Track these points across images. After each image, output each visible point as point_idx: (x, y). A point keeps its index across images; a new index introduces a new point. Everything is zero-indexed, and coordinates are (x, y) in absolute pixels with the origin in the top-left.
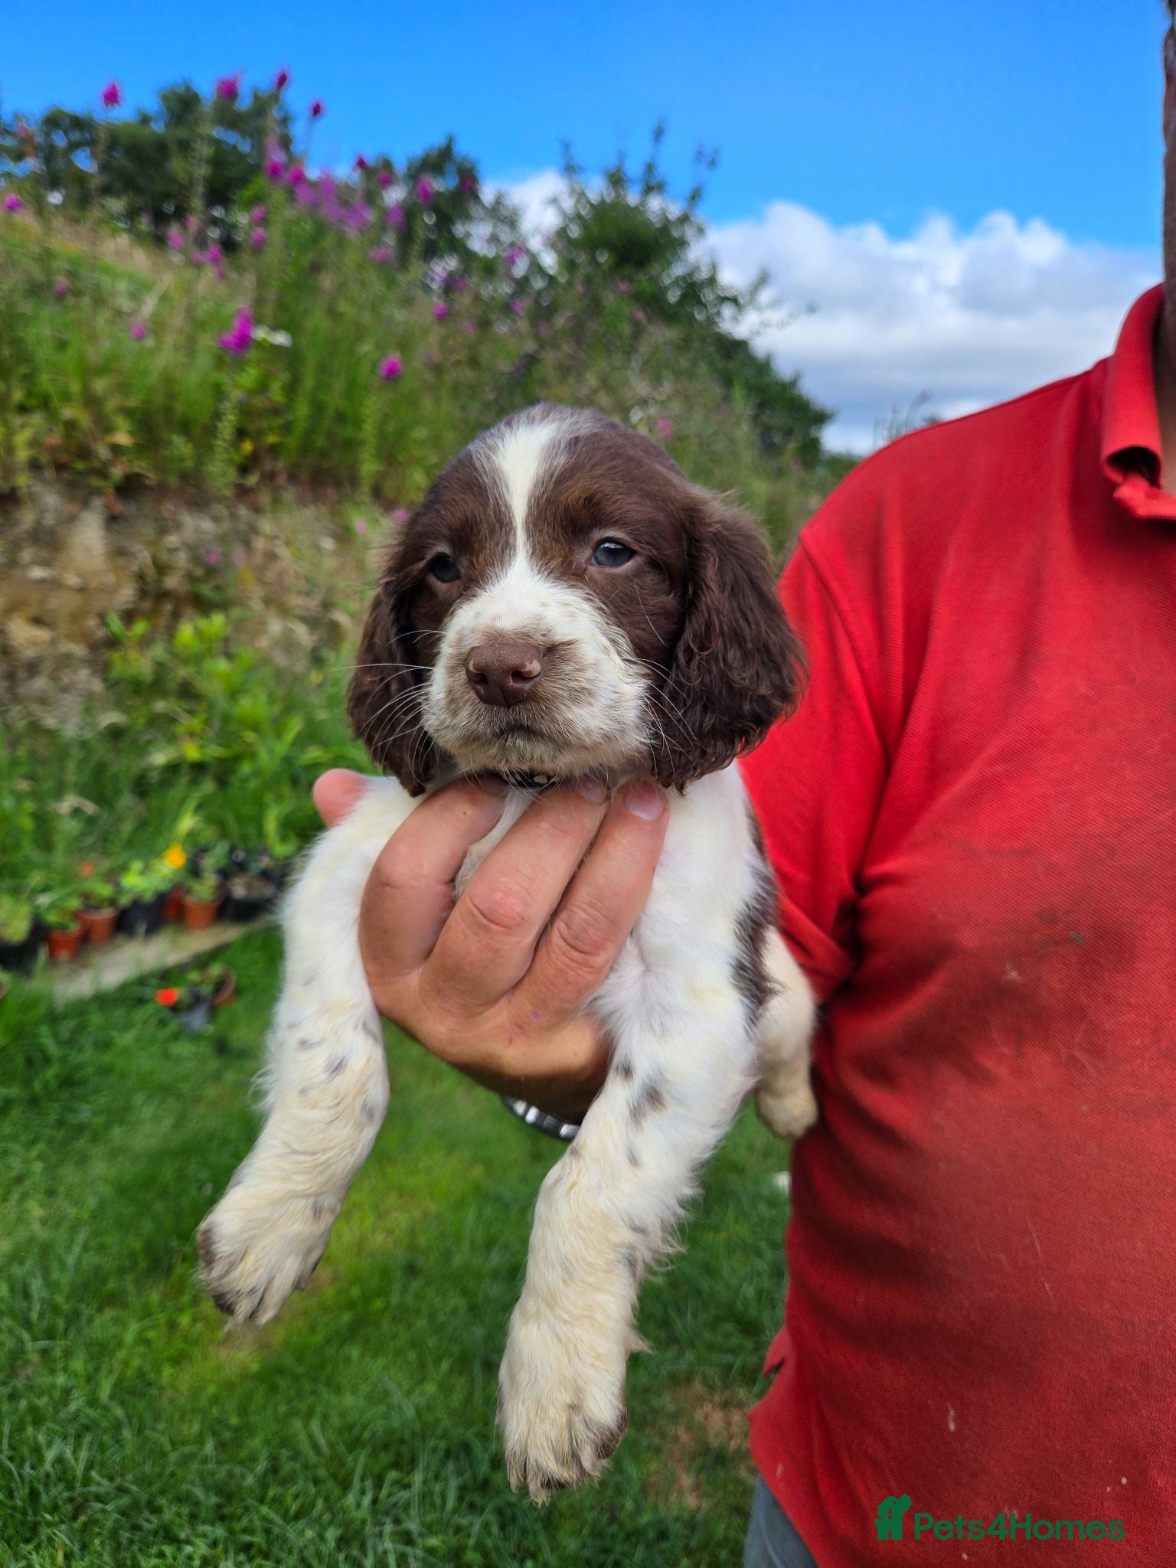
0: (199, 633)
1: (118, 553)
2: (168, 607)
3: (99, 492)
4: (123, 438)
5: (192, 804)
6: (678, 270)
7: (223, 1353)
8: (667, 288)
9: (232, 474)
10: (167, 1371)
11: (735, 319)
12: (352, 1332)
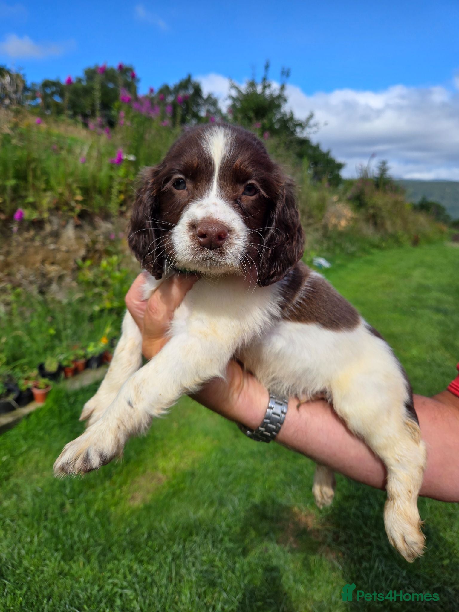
0: (109, 264)
1: (79, 238)
2: (97, 255)
3: (72, 217)
4: (79, 197)
5: (110, 322)
6: (278, 116)
7: (131, 503)
8: (275, 123)
9: (117, 207)
10: (113, 508)
11: (301, 132)
12: (175, 494)
